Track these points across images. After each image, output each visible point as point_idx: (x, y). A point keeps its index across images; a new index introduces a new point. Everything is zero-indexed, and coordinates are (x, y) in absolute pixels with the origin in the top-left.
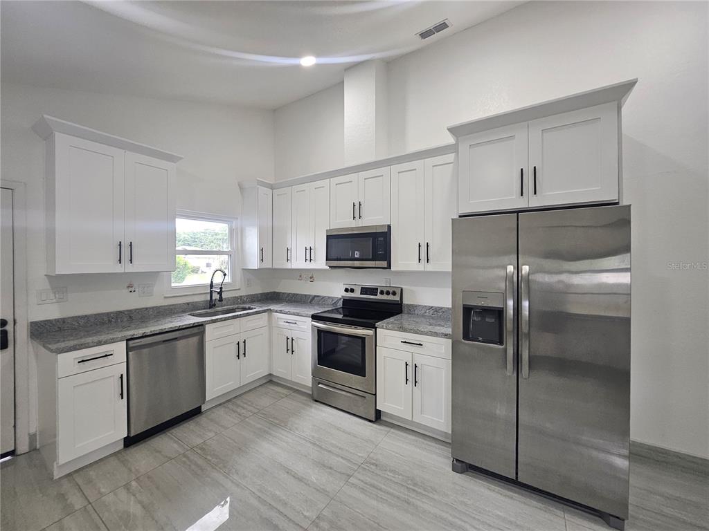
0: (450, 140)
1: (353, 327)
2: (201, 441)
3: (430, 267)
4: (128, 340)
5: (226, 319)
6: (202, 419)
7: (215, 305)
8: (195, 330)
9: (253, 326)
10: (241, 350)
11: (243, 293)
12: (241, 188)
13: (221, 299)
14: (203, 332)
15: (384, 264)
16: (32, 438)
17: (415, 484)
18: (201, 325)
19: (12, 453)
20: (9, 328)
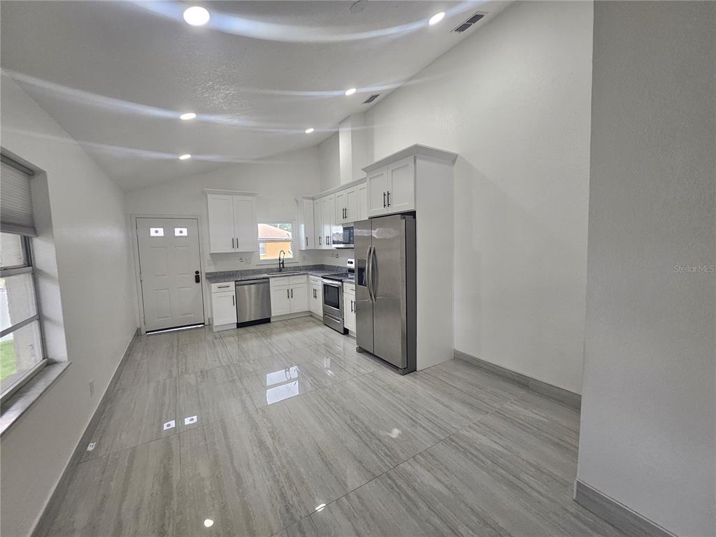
0: (365, 175)
4: (235, 281)
6: (268, 324)
7: (281, 270)
8: (264, 280)
10: (290, 294)
12: (297, 201)
13: (283, 267)
14: (269, 282)
16: (209, 319)
18: (268, 278)
19: (203, 324)
20: (200, 274)
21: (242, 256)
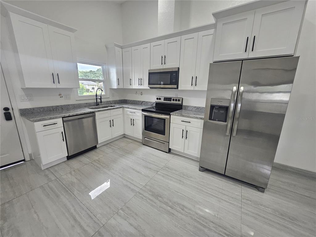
0: (213, 21)
1: (160, 114)
2: (98, 158)
3: (196, 88)
4: (62, 118)
5: (104, 110)
6: (97, 150)
7: (98, 104)
8: (91, 115)
9: (116, 113)
10: (112, 124)
11: (111, 99)
12: (107, 47)
13: (101, 102)
15: (175, 86)
16: (30, 155)
17: (184, 175)
18: (93, 112)
19: (24, 160)
20: (11, 111)
21: (60, 93)
